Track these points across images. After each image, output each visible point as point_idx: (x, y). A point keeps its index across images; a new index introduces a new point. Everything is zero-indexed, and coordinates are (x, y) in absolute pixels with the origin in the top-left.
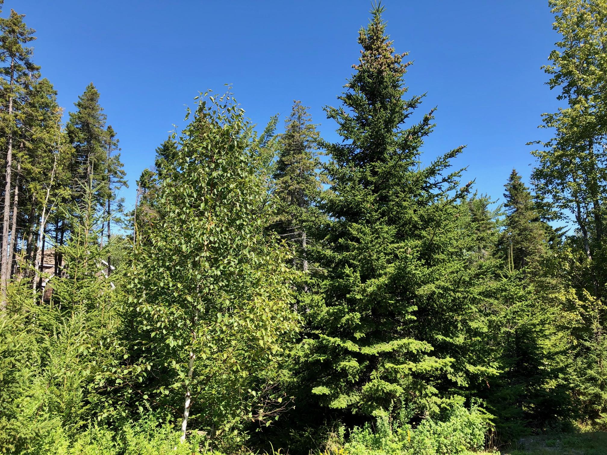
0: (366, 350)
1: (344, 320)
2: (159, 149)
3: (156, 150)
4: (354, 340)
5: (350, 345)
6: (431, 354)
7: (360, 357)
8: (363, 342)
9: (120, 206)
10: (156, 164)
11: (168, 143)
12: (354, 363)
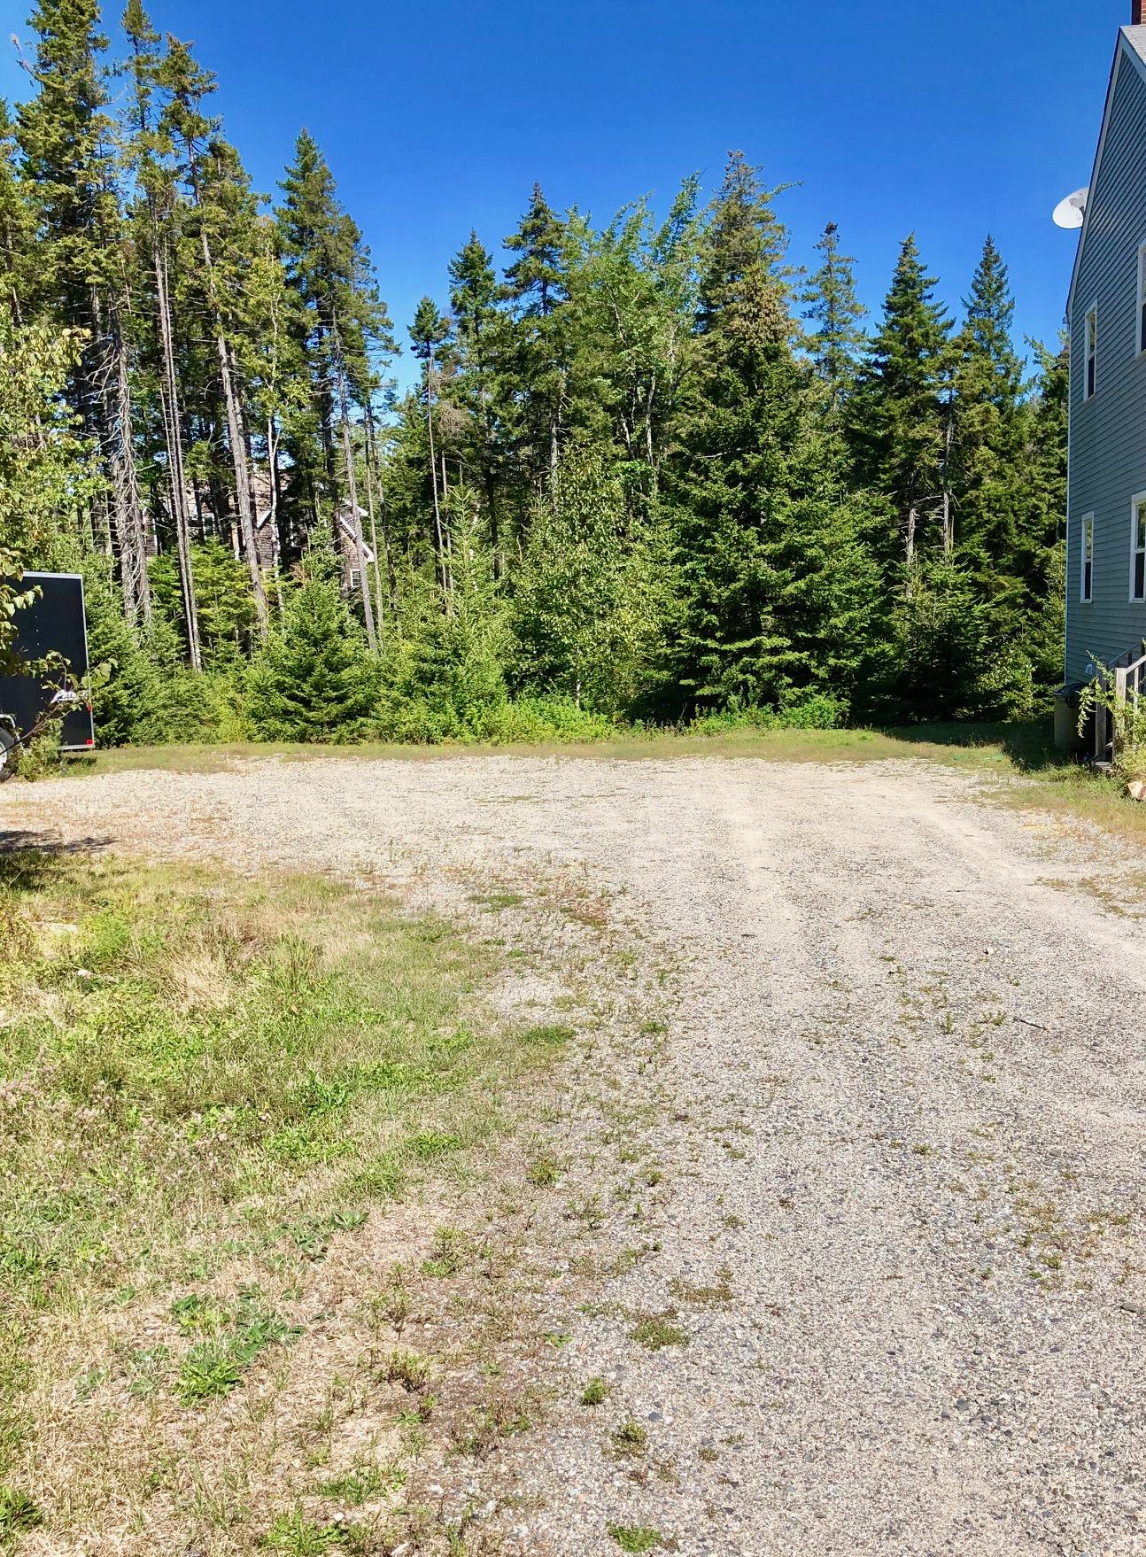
0: (726, 647)
1: (704, 623)
2: (454, 265)
3: (449, 269)
4: (714, 638)
5: (711, 643)
6: (789, 648)
7: (723, 654)
8: (722, 641)
9: (391, 397)
10: (454, 304)
11: (471, 249)
12: (715, 658)
